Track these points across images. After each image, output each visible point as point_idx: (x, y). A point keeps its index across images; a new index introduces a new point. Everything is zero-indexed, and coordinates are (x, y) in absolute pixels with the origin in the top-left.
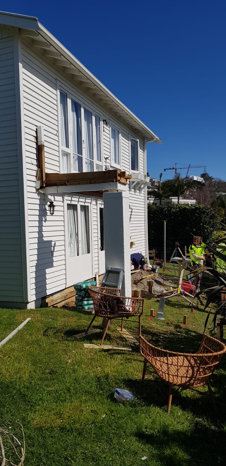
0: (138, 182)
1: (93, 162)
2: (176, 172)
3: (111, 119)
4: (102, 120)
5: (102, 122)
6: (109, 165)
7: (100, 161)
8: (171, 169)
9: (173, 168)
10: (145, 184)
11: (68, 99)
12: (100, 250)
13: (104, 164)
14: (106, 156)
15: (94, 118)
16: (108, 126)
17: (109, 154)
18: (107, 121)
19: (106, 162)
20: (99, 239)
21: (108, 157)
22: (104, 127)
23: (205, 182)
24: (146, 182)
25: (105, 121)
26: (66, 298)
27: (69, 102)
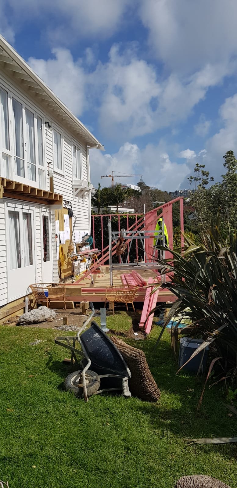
0: (82, 189)
1: (35, 166)
2: (112, 180)
3: (53, 122)
4: (44, 122)
5: (45, 125)
6: (52, 170)
7: (43, 166)
8: (108, 177)
9: (110, 176)
10: (88, 191)
11: (9, 98)
12: (43, 261)
13: (47, 169)
14: (49, 161)
15: (36, 120)
16: (51, 129)
17: (51, 158)
18: (50, 124)
19: (48, 167)
20: (42, 249)
21: (51, 161)
22: (46, 130)
23: (142, 191)
24: (90, 190)
25: (47, 124)
26: (8, 315)
27: (10, 101)
